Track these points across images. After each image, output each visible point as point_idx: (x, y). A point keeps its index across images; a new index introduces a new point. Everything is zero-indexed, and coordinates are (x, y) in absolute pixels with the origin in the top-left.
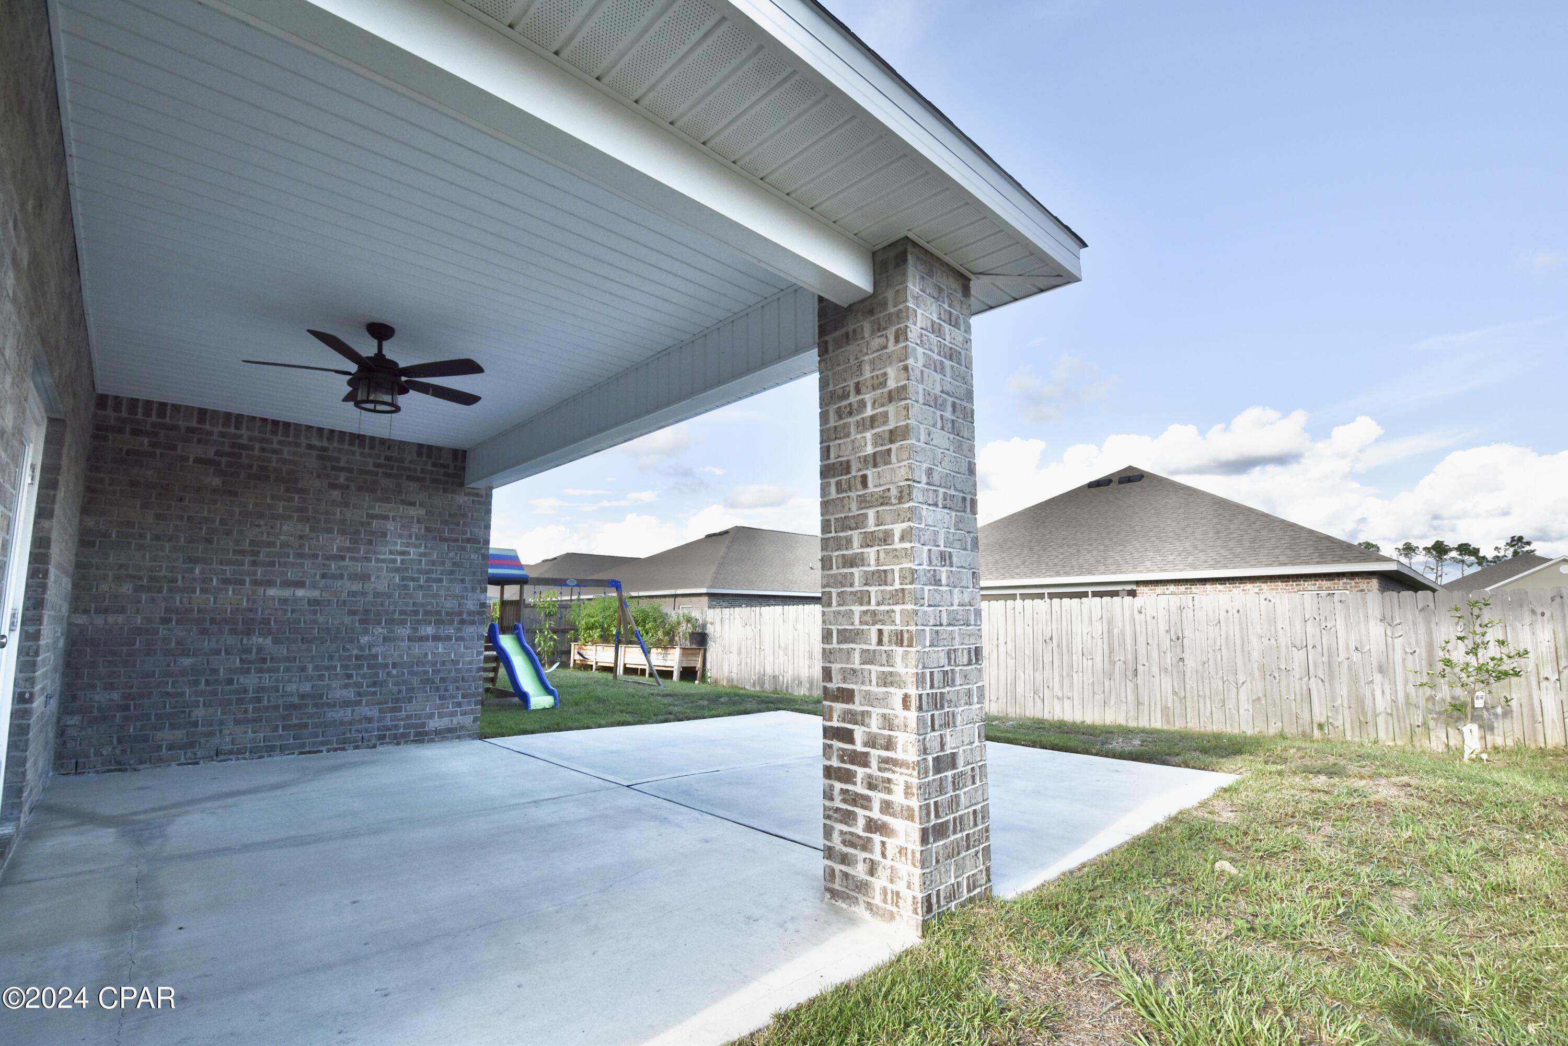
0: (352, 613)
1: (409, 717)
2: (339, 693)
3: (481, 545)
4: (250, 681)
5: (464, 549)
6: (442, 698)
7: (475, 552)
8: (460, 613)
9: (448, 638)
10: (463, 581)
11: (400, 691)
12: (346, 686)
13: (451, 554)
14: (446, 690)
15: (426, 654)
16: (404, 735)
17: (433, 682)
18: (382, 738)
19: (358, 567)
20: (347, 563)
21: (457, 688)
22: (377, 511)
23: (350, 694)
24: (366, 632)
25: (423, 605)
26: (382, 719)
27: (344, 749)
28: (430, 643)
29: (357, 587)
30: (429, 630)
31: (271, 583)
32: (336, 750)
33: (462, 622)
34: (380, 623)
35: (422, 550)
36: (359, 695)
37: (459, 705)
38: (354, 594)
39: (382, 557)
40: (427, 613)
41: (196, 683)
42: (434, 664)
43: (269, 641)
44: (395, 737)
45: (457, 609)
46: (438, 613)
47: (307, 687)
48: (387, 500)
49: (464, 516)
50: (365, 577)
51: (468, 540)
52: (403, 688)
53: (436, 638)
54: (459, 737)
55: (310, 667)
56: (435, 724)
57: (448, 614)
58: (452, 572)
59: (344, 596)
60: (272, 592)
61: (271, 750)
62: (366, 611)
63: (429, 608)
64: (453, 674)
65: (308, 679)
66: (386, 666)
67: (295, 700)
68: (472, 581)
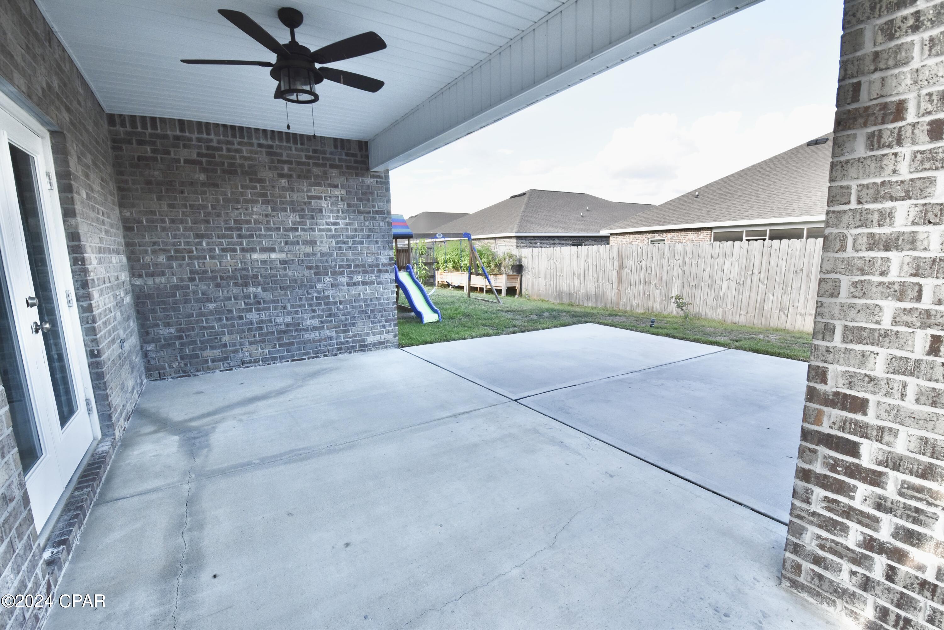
0: (309, 268)
1: (355, 336)
2: (309, 322)
3: (386, 215)
4: (253, 316)
5: (374, 219)
6: (373, 323)
7: (383, 221)
8: (378, 265)
9: (372, 283)
10: (377, 242)
11: (346, 319)
12: (313, 317)
13: (367, 223)
14: (375, 317)
15: (359, 294)
16: (353, 347)
17: (366, 313)
18: (340, 349)
19: (307, 236)
20: (300, 233)
21: (382, 316)
22: (313, 193)
23: (316, 322)
24: (319, 281)
25: (353, 260)
26: (338, 337)
27: (318, 357)
28: (361, 287)
29: (309, 250)
30: (359, 278)
31: (253, 250)
32: (313, 358)
33: (380, 271)
34: (327, 275)
35: (347, 221)
36: (322, 322)
37: (384, 326)
38: (307, 255)
39: (322, 227)
40: (356, 266)
41: (220, 319)
42: (365, 300)
43: (260, 289)
44: (348, 348)
45: (375, 262)
46: (364, 266)
47: (289, 319)
48: (319, 185)
49: (372, 193)
50: (313, 243)
51: (377, 212)
52: (348, 317)
53: (364, 283)
54: (386, 347)
55: (289, 306)
56: (370, 339)
57: (370, 266)
58: (369, 236)
59: (302, 256)
60: (255, 256)
61: (274, 359)
62: (318, 267)
63: (357, 262)
64: (378, 307)
65: (289, 313)
66: (335, 303)
67: (283, 327)
68: (382, 242)
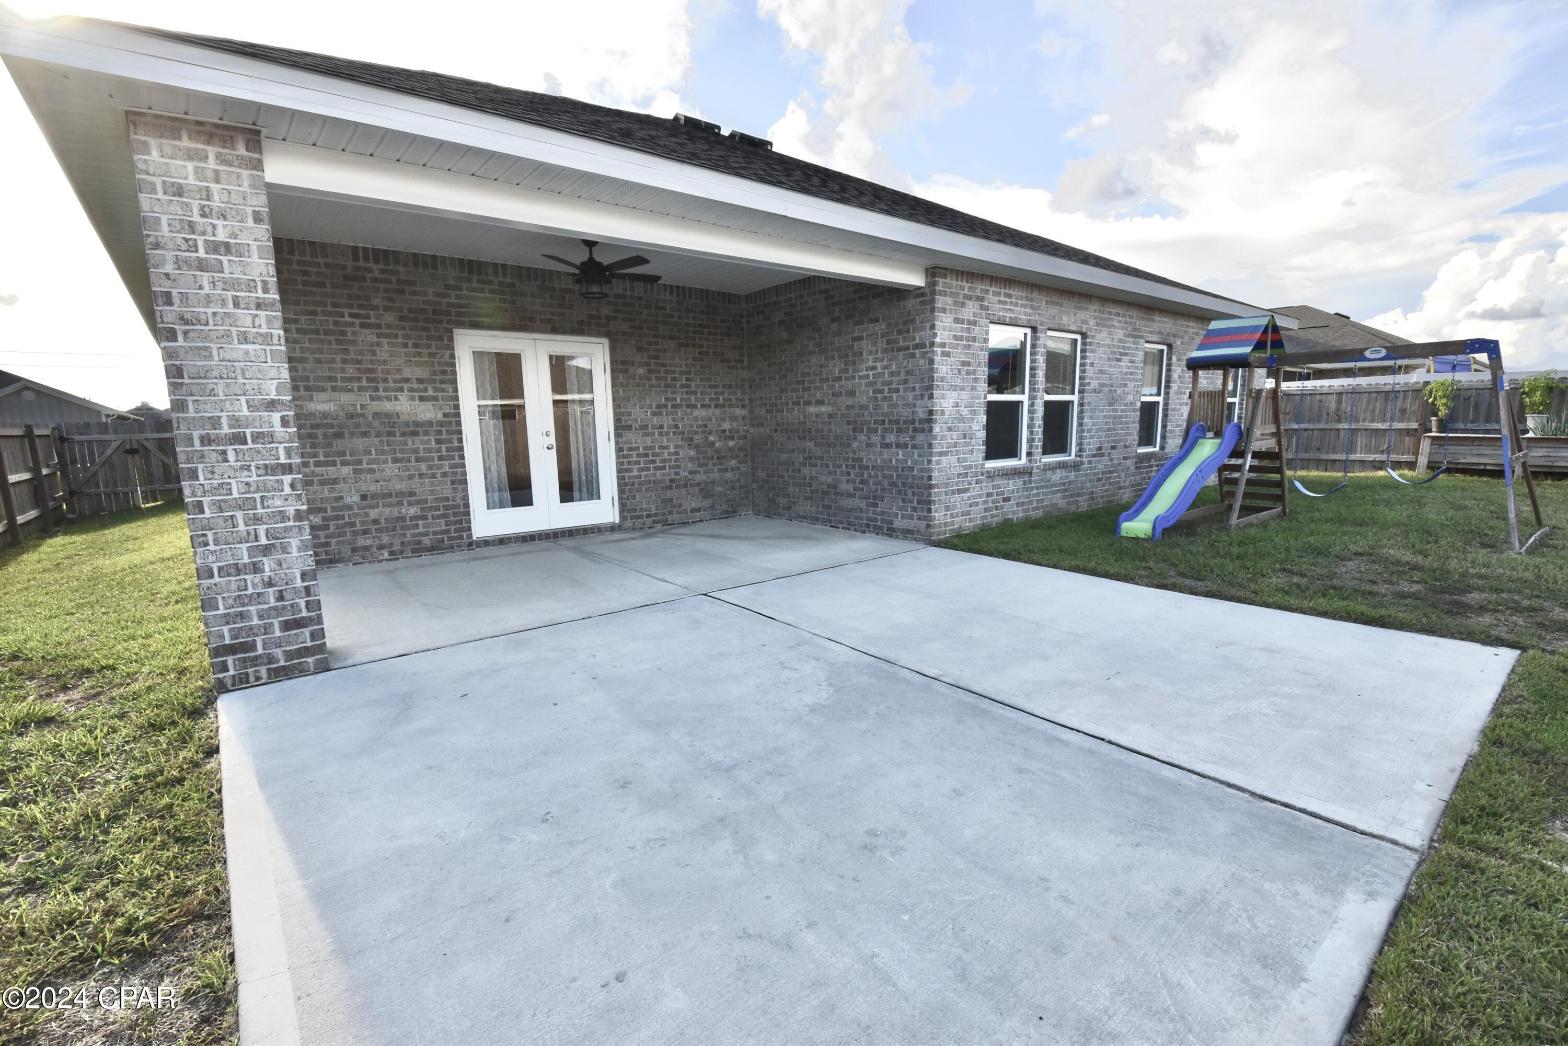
0: (849, 423)
1: (883, 513)
2: (845, 487)
3: (928, 349)
4: (806, 471)
5: (913, 356)
6: (904, 501)
7: (923, 357)
8: (913, 422)
9: (905, 446)
10: (914, 389)
11: (876, 490)
12: (848, 481)
13: (905, 363)
14: (906, 495)
15: (891, 460)
16: (881, 528)
17: (897, 486)
18: (868, 526)
19: (849, 385)
20: (843, 382)
21: (913, 494)
22: (857, 334)
23: (850, 487)
24: (855, 438)
25: (888, 415)
26: (867, 511)
27: (849, 529)
28: (894, 450)
29: (849, 401)
30: (891, 438)
31: (808, 403)
32: (846, 529)
33: (915, 430)
34: (863, 432)
35: (885, 362)
36: (855, 489)
37: (914, 509)
38: (848, 408)
39: (861, 374)
40: (890, 422)
41: (788, 470)
42: (896, 469)
43: (812, 444)
44: (875, 527)
45: (911, 417)
46: (898, 422)
47: (830, 480)
48: (861, 322)
49: (913, 320)
50: (852, 393)
51: (917, 346)
52: (879, 488)
53: (898, 446)
54: (915, 539)
55: (831, 466)
56: (898, 523)
57: (905, 422)
58: (906, 381)
59: (843, 408)
60: (811, 409)
61: (817, 519)
62: (855, 422)
63: (891, 417)
64: (910, 480)
65: (830, 473)
66: (867, 468)
67: (825, 488)
68: (920, 388)
